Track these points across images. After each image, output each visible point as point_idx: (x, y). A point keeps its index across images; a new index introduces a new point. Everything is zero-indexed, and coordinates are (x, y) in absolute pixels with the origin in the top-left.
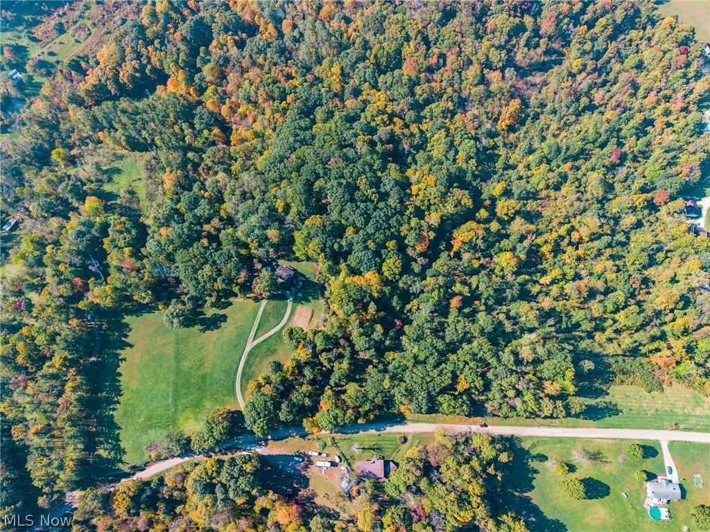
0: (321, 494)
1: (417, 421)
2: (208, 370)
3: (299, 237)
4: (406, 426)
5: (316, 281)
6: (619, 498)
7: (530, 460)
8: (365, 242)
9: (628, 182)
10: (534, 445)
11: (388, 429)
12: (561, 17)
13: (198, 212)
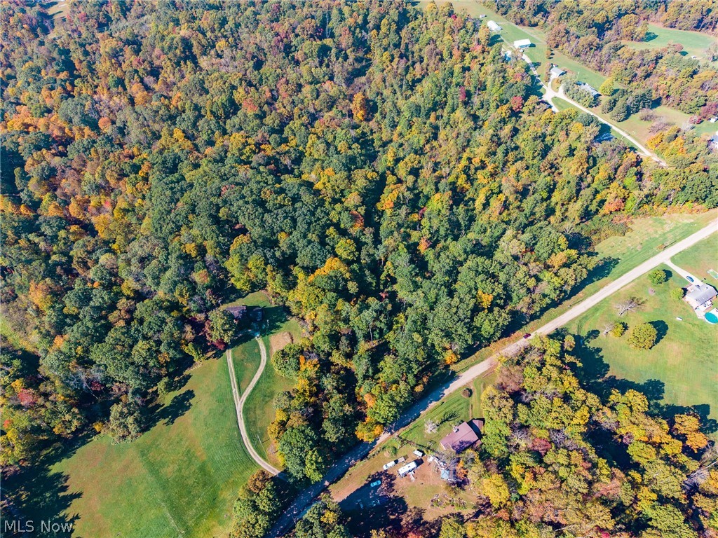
1: (467, 368)
4: (461, 378)
5: (273, 305)
6: (677, 325)
7: (586, 343)
8: (305, 236)
10: (580, 327)
11: (446, 392)
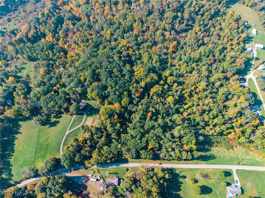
0: (92, 193)
1: (133, 162)
2: (50, 142)
3: (89, 90)
4: (128, 164)
5: (96, 108)
6: (216, 194)
7: (179, 178)
8: (115, 92)
9: (217, 70)
10: (181, 172)
11: (121, 165)
12: (191, 12)
13: (51, 82)
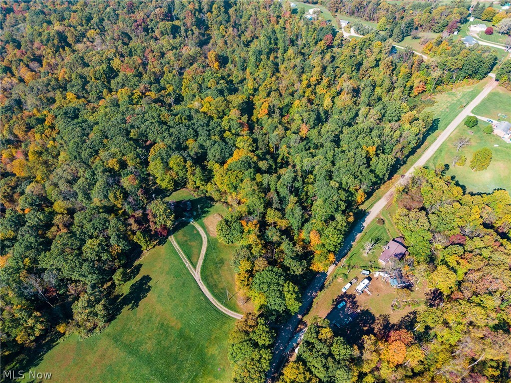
1: (372, 205)
4: (371, 213)
5: (197, 197)
6: (496, 150)
7: (443, 174)
8: (209, 138)
10: (435, 164)
11: (365, 224)
12: (193, 12)
